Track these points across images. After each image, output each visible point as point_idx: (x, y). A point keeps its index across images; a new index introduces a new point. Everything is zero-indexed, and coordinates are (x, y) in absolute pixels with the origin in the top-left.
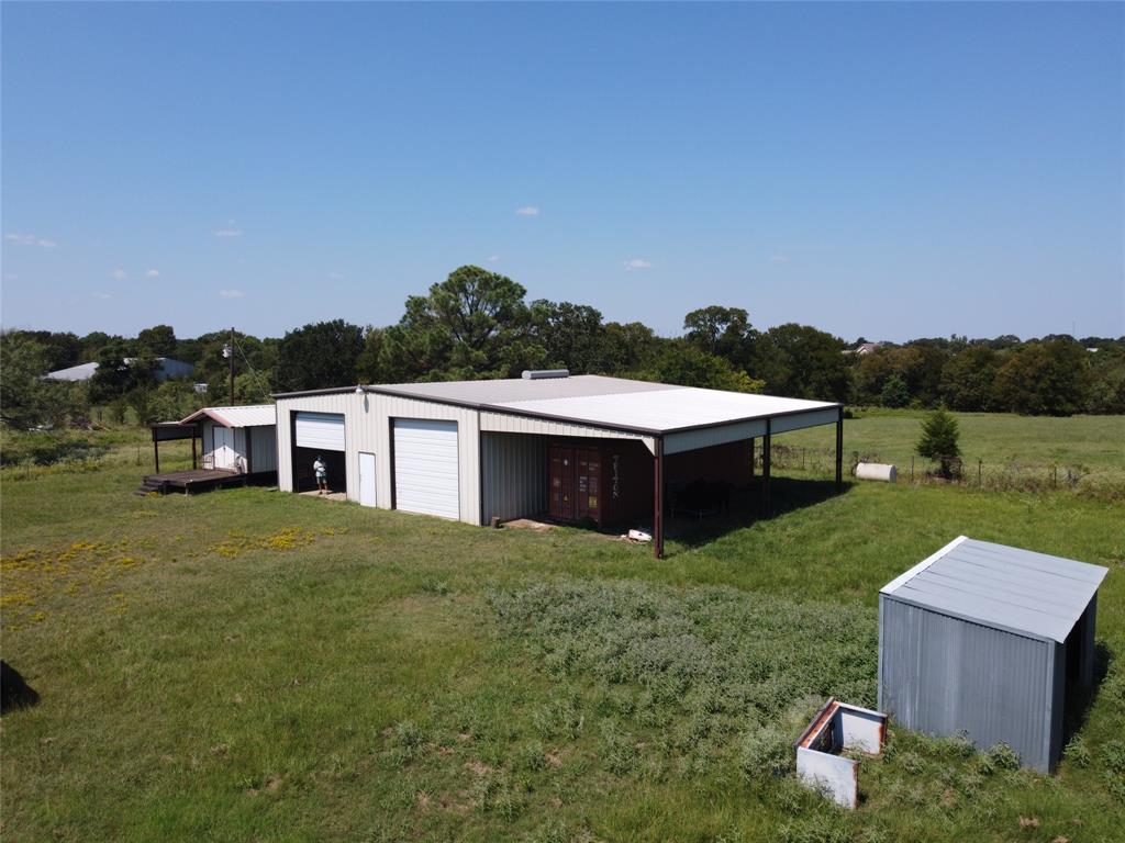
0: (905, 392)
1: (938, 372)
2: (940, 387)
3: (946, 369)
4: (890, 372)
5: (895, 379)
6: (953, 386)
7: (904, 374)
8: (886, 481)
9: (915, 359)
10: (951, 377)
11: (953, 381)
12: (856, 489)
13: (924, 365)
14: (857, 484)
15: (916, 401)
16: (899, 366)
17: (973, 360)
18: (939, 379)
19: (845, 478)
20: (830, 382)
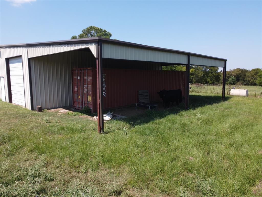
0: (235, 81)
1: (245, 75)
2: (245, 79)
3: (247, 74)
4: (231, 75)
5: (232, 77)
6: (249, 79)
7: (235, 76)
8: (244, 96)
9: (238, 71)
10: (248, 77)
11: (249, 78)
12: (232, 99)
13: (241, 73)
14: (231, 97)
15: (238, 83)
16: (234, 73)
17: (255, 72)
18: (245, 77)
19: (226, 95)
20: (215, 76)
